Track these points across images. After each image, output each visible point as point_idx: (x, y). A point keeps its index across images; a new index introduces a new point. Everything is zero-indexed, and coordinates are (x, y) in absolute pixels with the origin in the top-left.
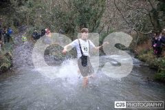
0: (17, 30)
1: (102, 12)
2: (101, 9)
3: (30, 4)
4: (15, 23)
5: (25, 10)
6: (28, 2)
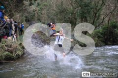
2: (101, 2)
4: (26, 19)
5: (34, 9)
6: (37, 2)
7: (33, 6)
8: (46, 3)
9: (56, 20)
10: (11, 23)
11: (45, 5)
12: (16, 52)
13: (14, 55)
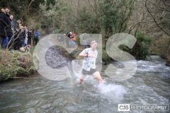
0: (44, 32)
1: (130, 14)
3: (57, 8)
6: (55, 6)
7: (50, 11)
8: (65, 7)
9: (77, 28)
10: (25, 31)
11: (64, 10)
12: (29, 67)
13: (28, 70)
